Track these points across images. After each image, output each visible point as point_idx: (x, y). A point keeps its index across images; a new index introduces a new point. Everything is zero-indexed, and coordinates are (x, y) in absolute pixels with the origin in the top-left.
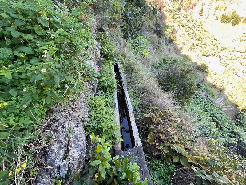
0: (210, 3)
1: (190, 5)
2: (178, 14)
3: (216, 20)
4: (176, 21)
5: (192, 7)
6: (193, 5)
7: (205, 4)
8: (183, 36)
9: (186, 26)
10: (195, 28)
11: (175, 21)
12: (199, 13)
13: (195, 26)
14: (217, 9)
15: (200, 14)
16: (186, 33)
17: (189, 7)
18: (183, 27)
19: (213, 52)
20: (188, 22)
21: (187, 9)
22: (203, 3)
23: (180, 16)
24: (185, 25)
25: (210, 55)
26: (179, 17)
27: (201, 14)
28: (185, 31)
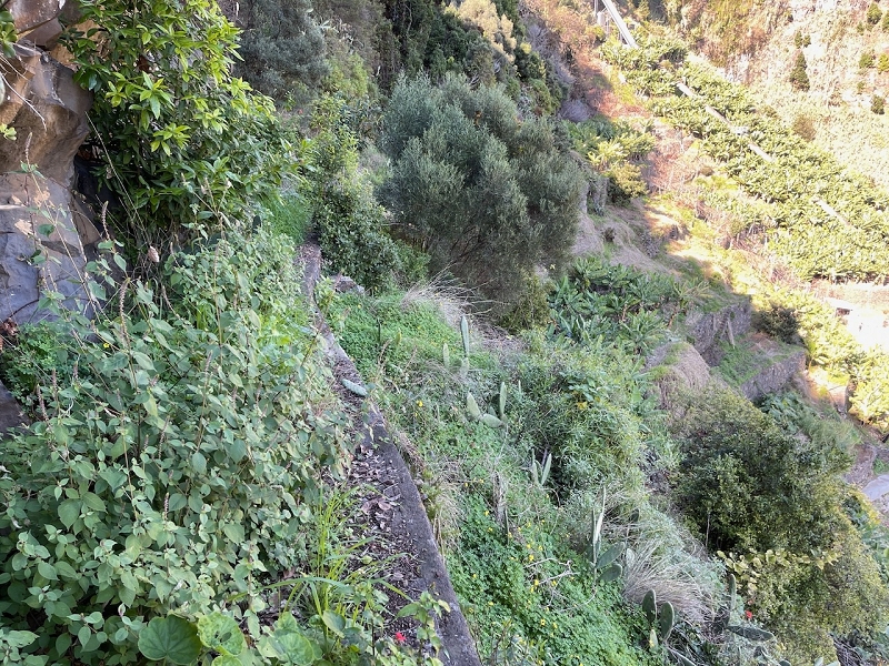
0: (834, 37)
1: (737, 36)
2: (669, 75)
3: (876, 111)
4: (664, 110)
5: (752, 48)
6: (752, 38)
7: (808, 38)
8: (702, 177)
9: (714, 132)
10: (764, 144)
11: (657, 108)
12: (788, 74)
13: (762, 136)
14: (870, 66)
15: (793, 80)
16: (719, 168)
17: (738, 46)
18: (699, 136)
19: (860, 259)
20: (724, 115)
21: (725, 54)
22: (799, 35)
23: (682, 87)
24: (707, 129)
25: (850, 277)
26: (679, 93)
27: (800, 81)
28: (712, 155)
